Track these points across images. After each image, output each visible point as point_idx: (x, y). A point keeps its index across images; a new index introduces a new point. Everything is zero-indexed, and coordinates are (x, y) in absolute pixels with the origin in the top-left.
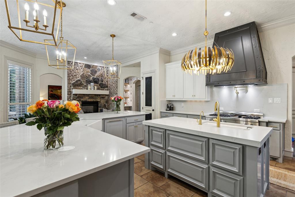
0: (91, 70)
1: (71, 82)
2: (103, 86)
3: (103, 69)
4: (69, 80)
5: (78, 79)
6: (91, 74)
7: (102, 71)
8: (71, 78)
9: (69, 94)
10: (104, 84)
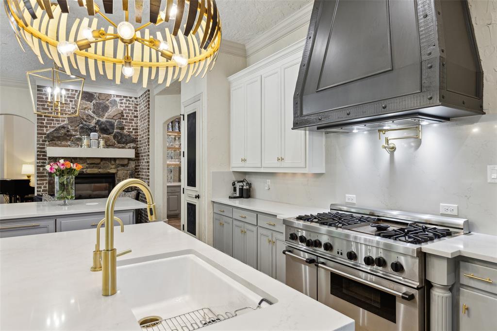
0: (94, 104)
1: (45, 131)
2: (124, 140)
3: (124, 101)
4: (40, 126)
5: (62, 124)
6: (94, 112)
7: (122, 105)
8: (45, 122)
9: (41, 157)
10: (125, 135)
